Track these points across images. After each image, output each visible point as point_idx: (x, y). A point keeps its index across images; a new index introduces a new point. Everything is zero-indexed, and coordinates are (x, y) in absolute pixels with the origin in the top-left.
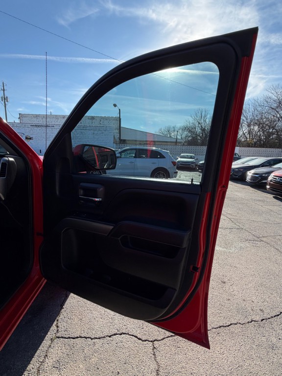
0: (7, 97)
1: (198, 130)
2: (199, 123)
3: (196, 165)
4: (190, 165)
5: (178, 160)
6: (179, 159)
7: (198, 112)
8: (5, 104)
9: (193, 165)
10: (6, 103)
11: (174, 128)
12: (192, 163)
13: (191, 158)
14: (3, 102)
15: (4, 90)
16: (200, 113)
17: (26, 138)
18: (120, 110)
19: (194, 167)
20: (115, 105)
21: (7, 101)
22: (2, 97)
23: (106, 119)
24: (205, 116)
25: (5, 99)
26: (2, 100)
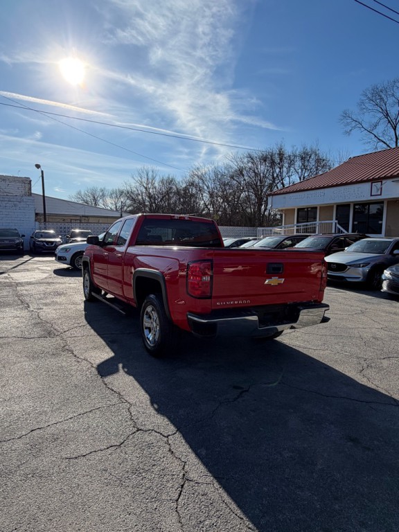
2: (145, 188)
11: (102, 190)
18: (42, 172)
20: (38, 166)
24: (153, 178)
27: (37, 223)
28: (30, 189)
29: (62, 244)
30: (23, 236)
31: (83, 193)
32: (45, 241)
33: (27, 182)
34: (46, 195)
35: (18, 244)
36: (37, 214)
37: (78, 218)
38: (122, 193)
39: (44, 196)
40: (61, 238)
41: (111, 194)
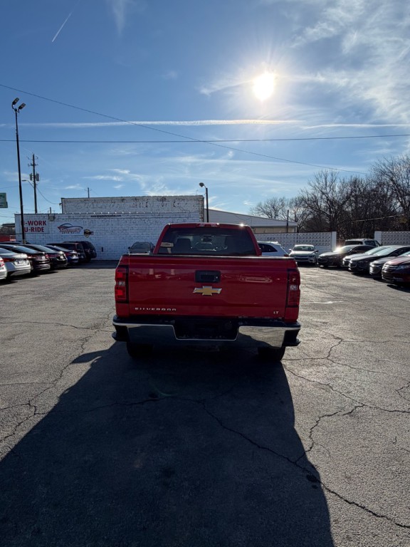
0: (38, 175)
1: (323, 205)
2: (323, 193)
3: (316, 259)
4: (307, 259)
5: (291, 253)
6: (293, 252)
7: (321, 177)
8: (35, 184)
9: (312, 259)
10: (36, 182)
11: (282, 200)
12: (311, 256)
13: (309, 249)
14: (32, 182)
15: (34, 165)
16: (323, 177)
17: (85, 233)
18: (206, 189)
19: (314, 262)
20: (202, 185)
21: (38, 180)
22: (31, 176)
23: (183, 200)
24: (333, 181)
25: (34, 178)
26: (31, 179)
31: (263, 205)
33: (200, 200)
34: (209, 208)
38: (302, 200)
39: (207, 210)
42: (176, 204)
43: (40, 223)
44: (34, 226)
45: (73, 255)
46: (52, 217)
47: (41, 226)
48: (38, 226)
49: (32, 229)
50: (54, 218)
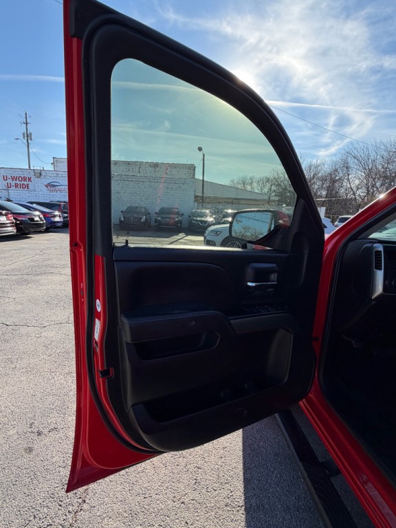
0: (31, 134)
8: (28, 143)
10: (29, 141)
14: (25, 141)
15: (27, 124)
18: (204, 155)
20: (200, 149)
21: (31, 139)
22: (24, 134)
23: (176, 167)
25: (27, 137)
26: (24, 138)
27: (196, 204)
28: (194, 175)
29: (214, 224)
30: (183, 214)
32: (200, 221)
33: (192, 168)
34: (205, 179)
35: (177, 222)
36: (196, 197)
37: (230, 200)
38: (268, 180)
39: (203, 180)
40: (214, 218)
41: (259, 182)
42: (168, 171)
43: (24, 179)
44: (18, 182)
45: (55, 216)
46: (39, 174)
47: (25, 183)
48: (23, 182)
49: (16, 186)
50: (40, 174)
